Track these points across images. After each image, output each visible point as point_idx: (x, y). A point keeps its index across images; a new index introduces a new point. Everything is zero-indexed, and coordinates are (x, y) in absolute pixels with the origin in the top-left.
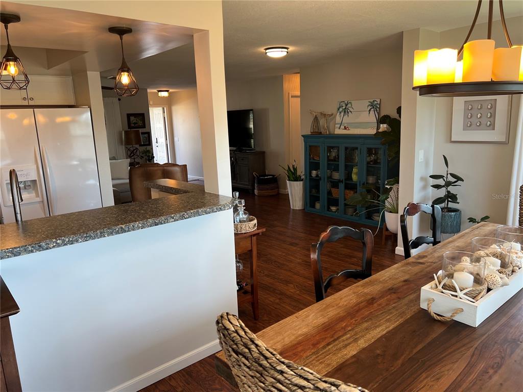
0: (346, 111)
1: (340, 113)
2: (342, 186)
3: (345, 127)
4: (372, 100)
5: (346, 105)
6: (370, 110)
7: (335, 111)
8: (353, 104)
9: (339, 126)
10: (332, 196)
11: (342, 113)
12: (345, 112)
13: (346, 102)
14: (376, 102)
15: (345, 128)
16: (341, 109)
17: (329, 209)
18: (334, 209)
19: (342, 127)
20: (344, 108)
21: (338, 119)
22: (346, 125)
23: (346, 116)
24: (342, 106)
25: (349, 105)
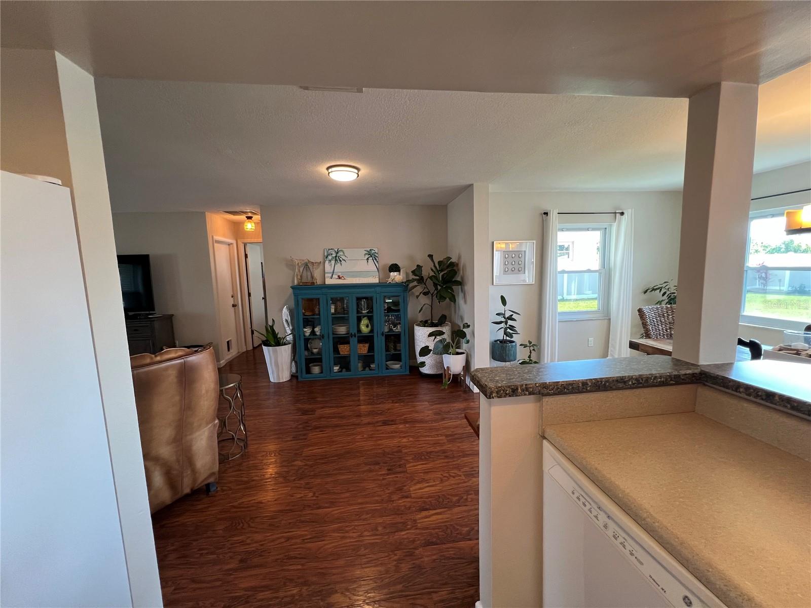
0: (337, 259)
1: (330, 261)
2: (353, 341)
3: (339, 276)
4: (369, 249)
5: (337, 253)
6: (368, 259)
7: (319, 259)
8: (345, 252)
9: (330, 275)
10: (340, 354)
11: (333, 262)
12: (336, 260)
13: (336, 250)
14: (373, 251)
15: (339, 278)
16: (330, 257)
19: (335, 276)
20: (334, 255)
21: (328, 268)
22: (340, 274)
23: (339, 264)
24: (332, 254)
25: (341, 253)
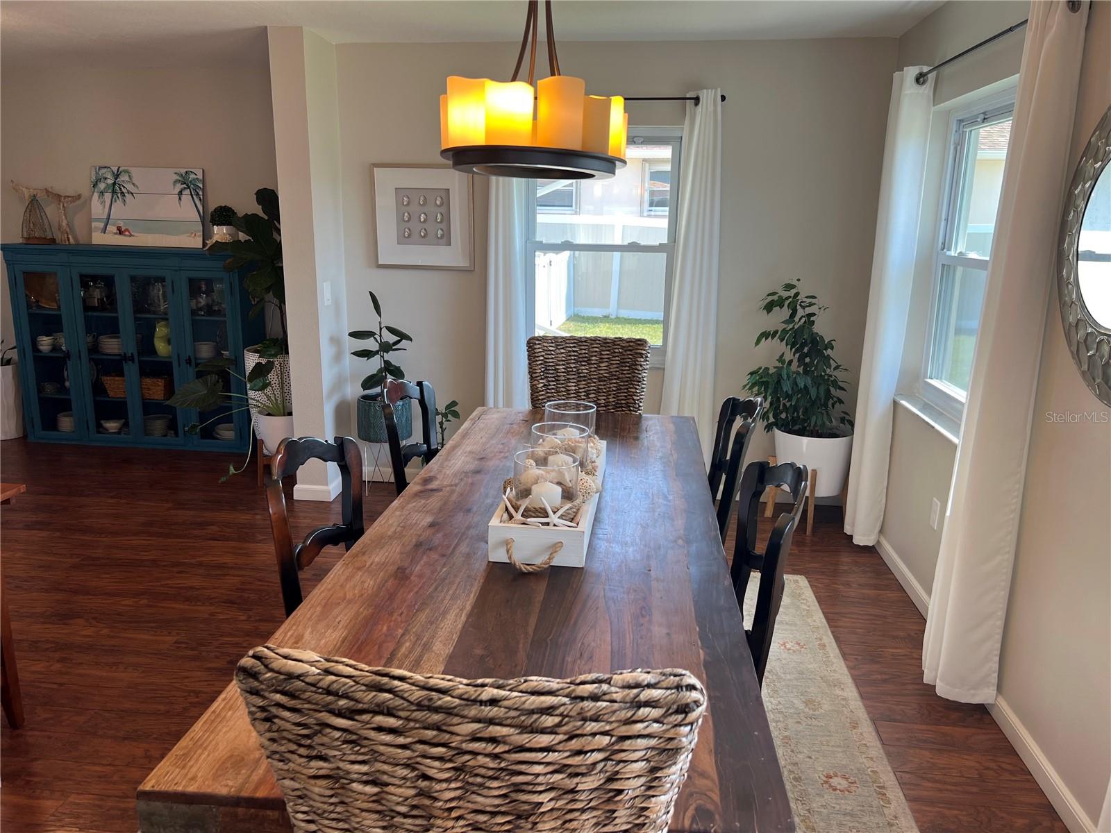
0: (116, 190)
1: (102, 193)
2: (131, 369)
3: (119, 229)
4: (183, 171)
5: (117, 176)
6: (180, 193)
7: (83, 187)
8: (133, 174)
9: (102, 225)
10: (108, 396)
11: (108, 196)
12: (114, 192)
13: (115, 169)
14: (192, 176)
15: (120, 231)
16: (102, 186)
17: (99, 427)
18: (112, 426)
19: (112, 228)
20: (110, 181)
21: (98, 208)
22: (121, 224)
23: (119, 202)
24: (106, 178)
25: (124, 177)
